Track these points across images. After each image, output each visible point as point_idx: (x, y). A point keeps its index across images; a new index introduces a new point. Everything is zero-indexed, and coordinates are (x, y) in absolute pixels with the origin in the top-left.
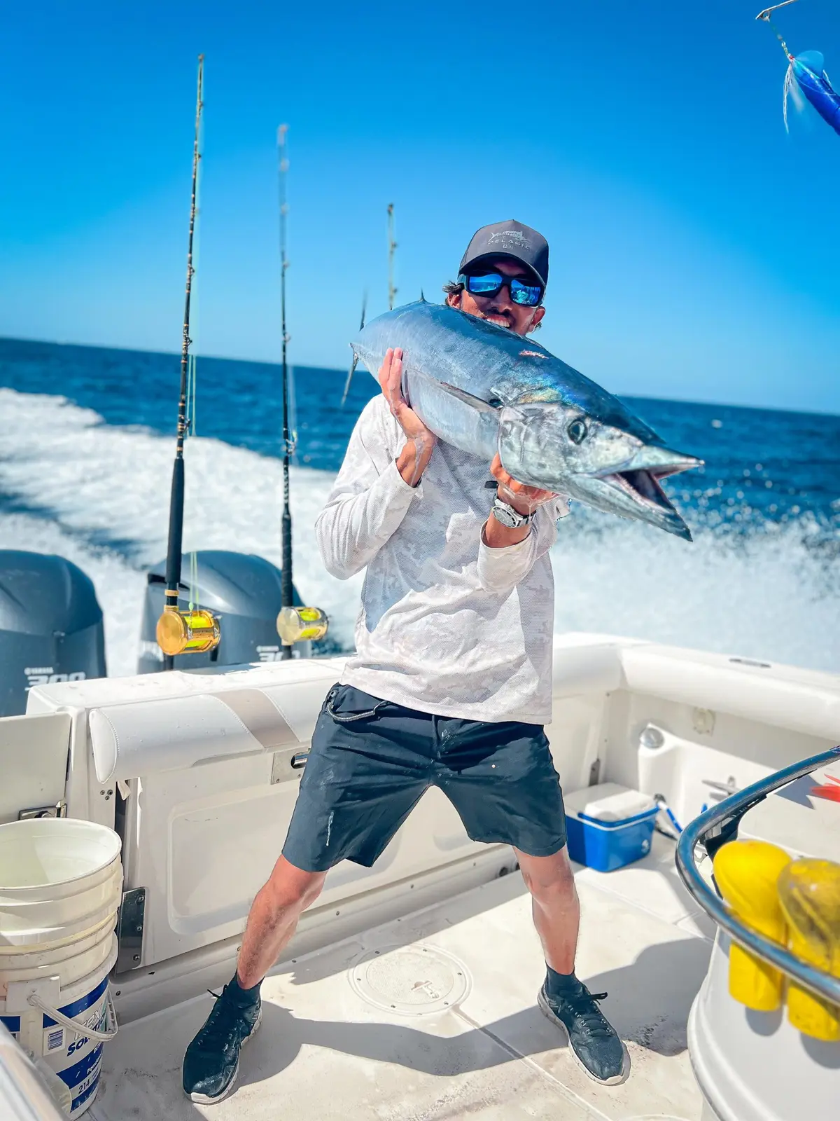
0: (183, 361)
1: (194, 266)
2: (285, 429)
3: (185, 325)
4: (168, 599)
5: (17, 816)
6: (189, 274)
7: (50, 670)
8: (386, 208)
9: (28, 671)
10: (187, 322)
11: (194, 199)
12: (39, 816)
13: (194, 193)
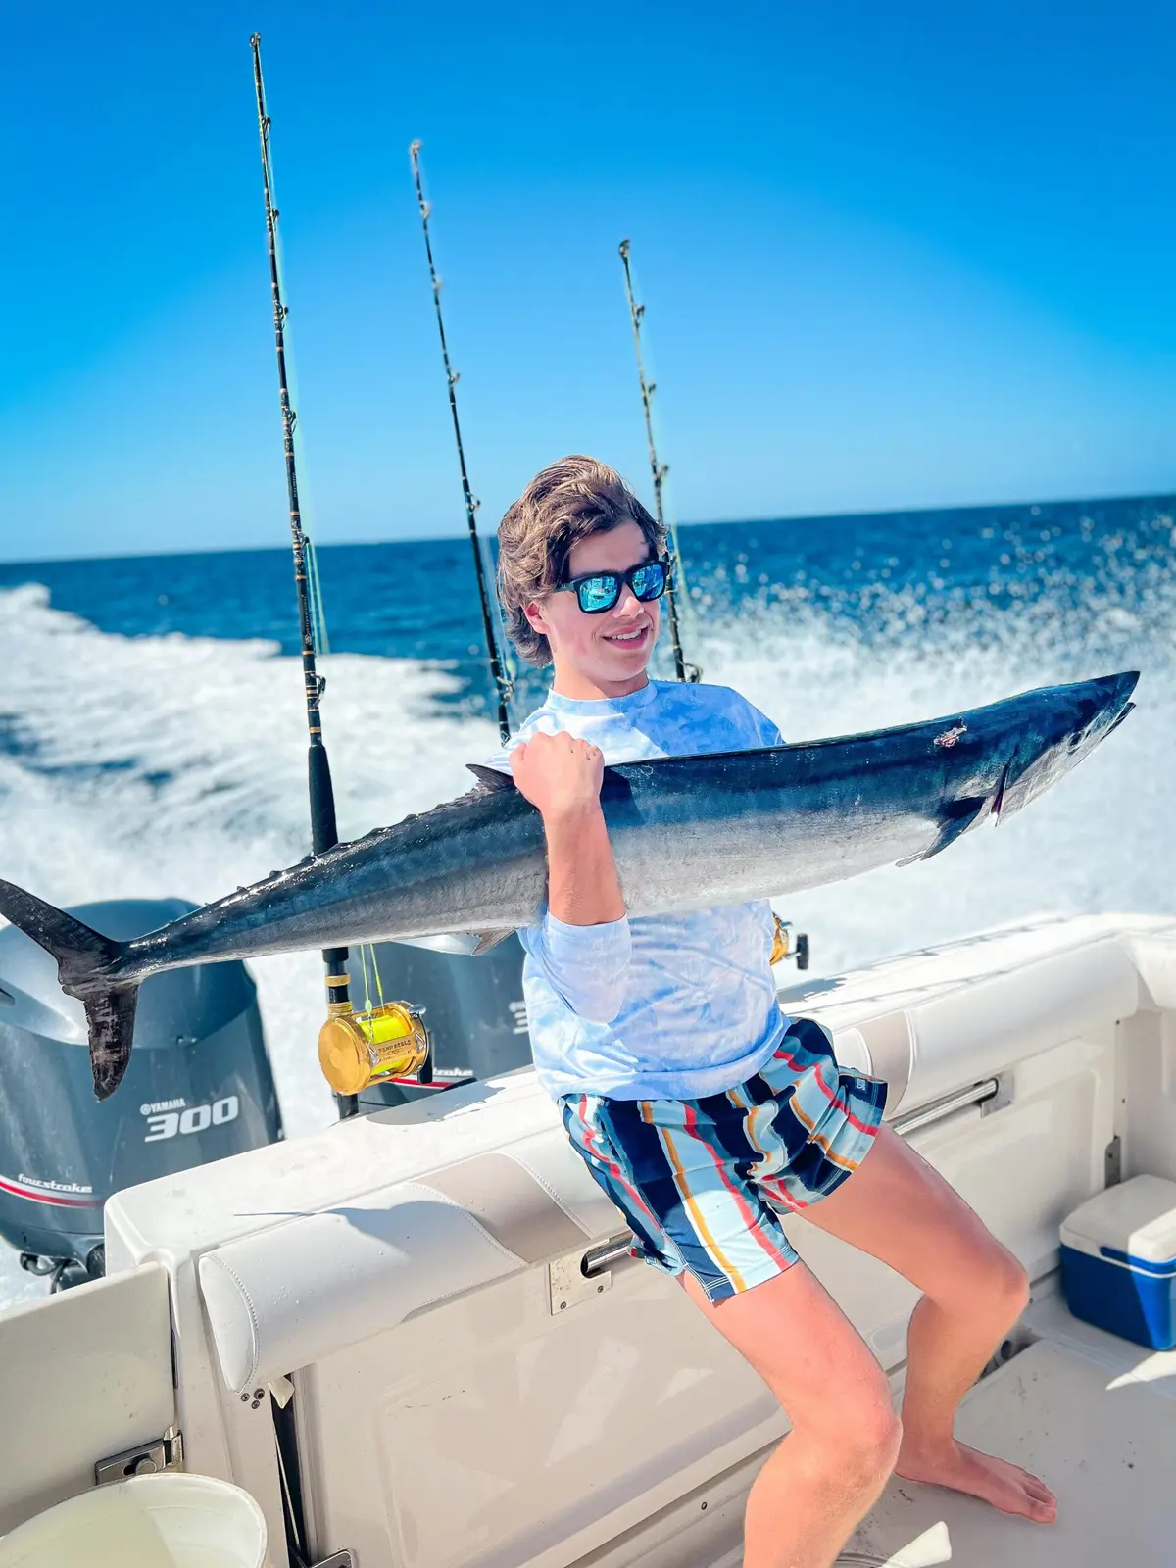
0: (298, 577)
1: (293, 408)
2: (492, 660)
3: (293, 513)
4: (331, 993)
5: (91, 1477)
6: (285, 423)
7: (181, 1103)
8: (616, 249)
9: (145, 1110)
10: (295, 507)
11: (277, 290)
12: (131, 1470)
13: (276, 281)
